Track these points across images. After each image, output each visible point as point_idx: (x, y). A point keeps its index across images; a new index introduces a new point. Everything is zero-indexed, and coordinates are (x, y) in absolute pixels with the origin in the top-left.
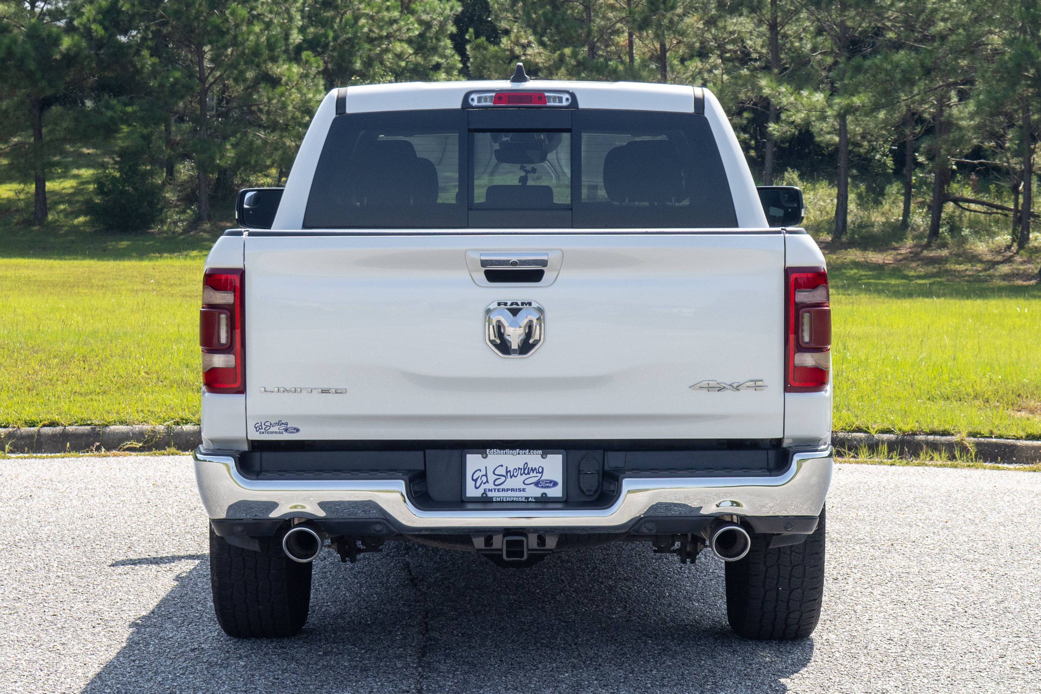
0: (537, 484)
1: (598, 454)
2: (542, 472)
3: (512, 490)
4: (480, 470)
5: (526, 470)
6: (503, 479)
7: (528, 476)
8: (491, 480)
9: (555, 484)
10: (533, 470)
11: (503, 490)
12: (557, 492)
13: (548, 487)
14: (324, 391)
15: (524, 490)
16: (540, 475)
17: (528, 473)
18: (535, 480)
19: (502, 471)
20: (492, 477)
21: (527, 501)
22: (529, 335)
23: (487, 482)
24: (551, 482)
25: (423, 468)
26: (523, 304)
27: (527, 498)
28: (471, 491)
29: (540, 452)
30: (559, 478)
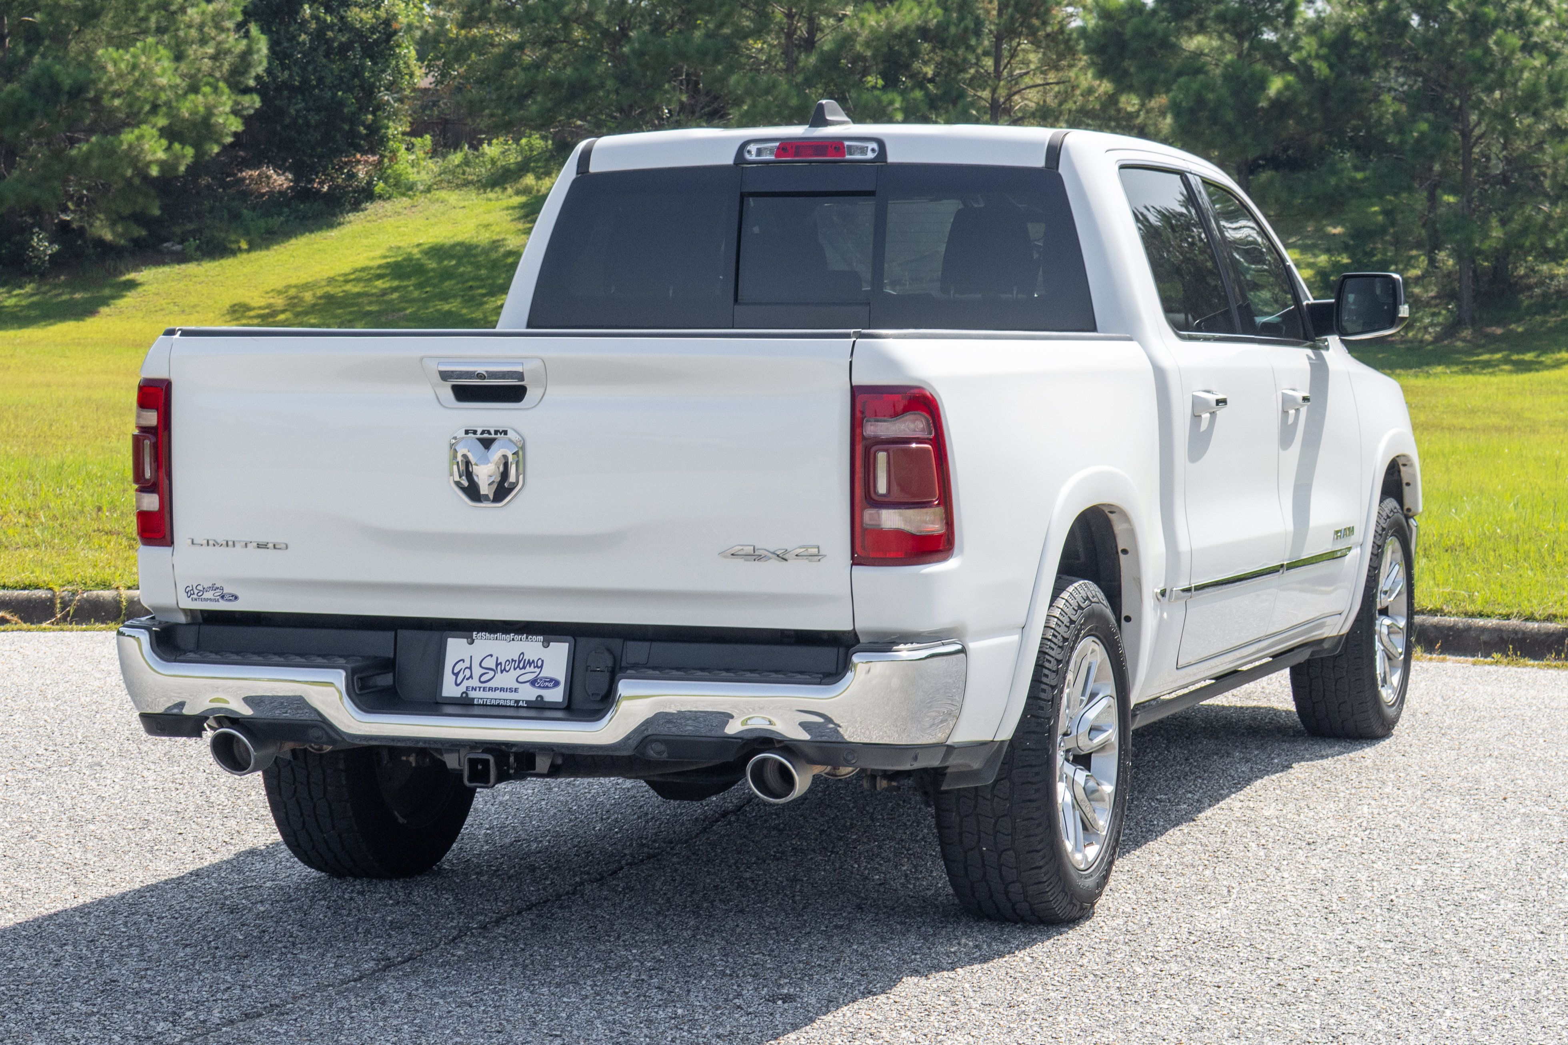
0: (533, 683)
1: (616, 643)
2: (542, 667)
3: (502, 689)
4: (463, 660)
5: (522, 663)
6: (491, 673)
7: (523, 671)
8: (476, 676)
9: (557, 683)
10: (530, 663)
11: (490, 689)
12: (556, 695)
13: (547, 687)
14: (259, 546)
15: (516, 690)
16: (538, 670)
17: (524, 667)
18: (531, 677)
19: (490, 663)
20: (477, 671)
21: (517, 706)
22: (505, 475)
23: (471, 677)
24: (551, 680)
25: (392, 656)
26: (496, 432)
27: (517, 702)
28: (450, 689)
29: (541, 638)
30: (561, 676)
